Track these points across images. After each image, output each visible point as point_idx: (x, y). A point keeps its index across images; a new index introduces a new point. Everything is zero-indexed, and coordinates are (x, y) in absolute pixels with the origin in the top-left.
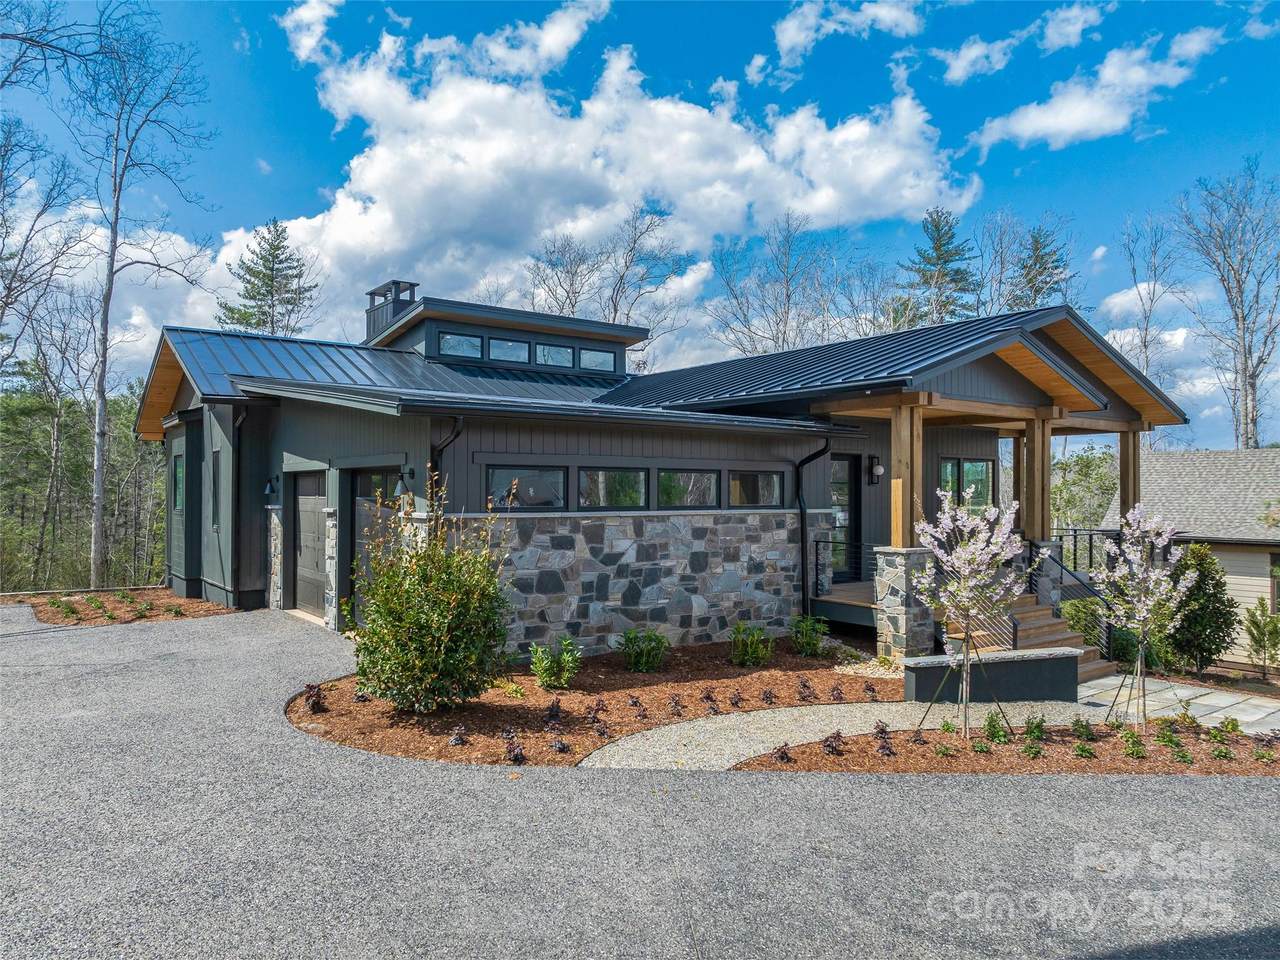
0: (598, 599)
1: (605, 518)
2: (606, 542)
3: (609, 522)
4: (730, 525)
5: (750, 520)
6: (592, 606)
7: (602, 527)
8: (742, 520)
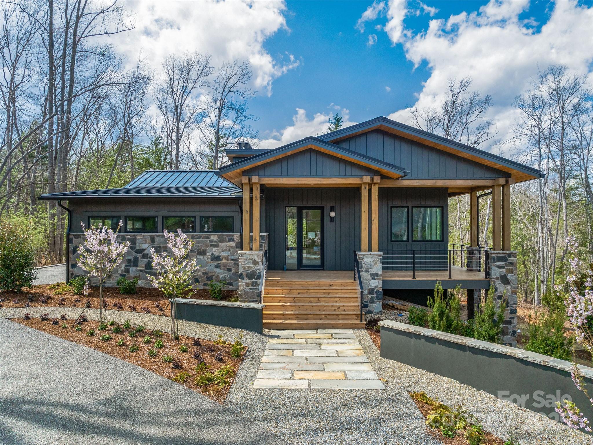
0: (133, 266)
1: (136, 235)
2: (137, 245)
3: (138, 237)
4: (201, 239)
5: (212, 238)
6: (131, 269)
7: (135, 239)
8: (208, 237)
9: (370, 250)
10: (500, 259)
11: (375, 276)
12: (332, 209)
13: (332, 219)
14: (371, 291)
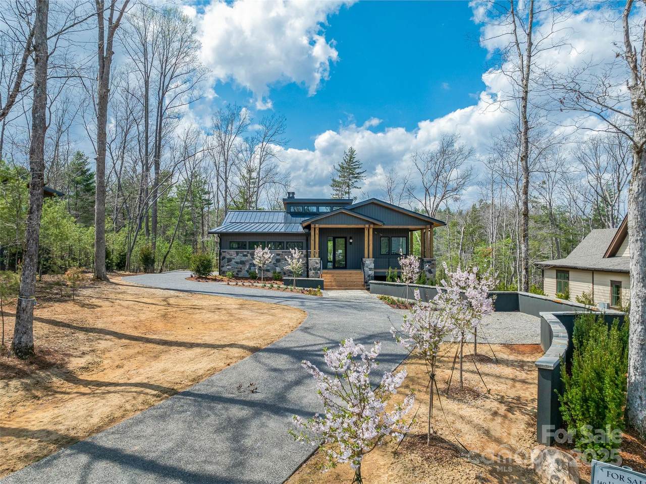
8: (290, 252)
9: (369, 258)
10: (429, 262)
11: (370, 269)
12: (351, 238)
13: (351, 243)
14: (369, 276)
